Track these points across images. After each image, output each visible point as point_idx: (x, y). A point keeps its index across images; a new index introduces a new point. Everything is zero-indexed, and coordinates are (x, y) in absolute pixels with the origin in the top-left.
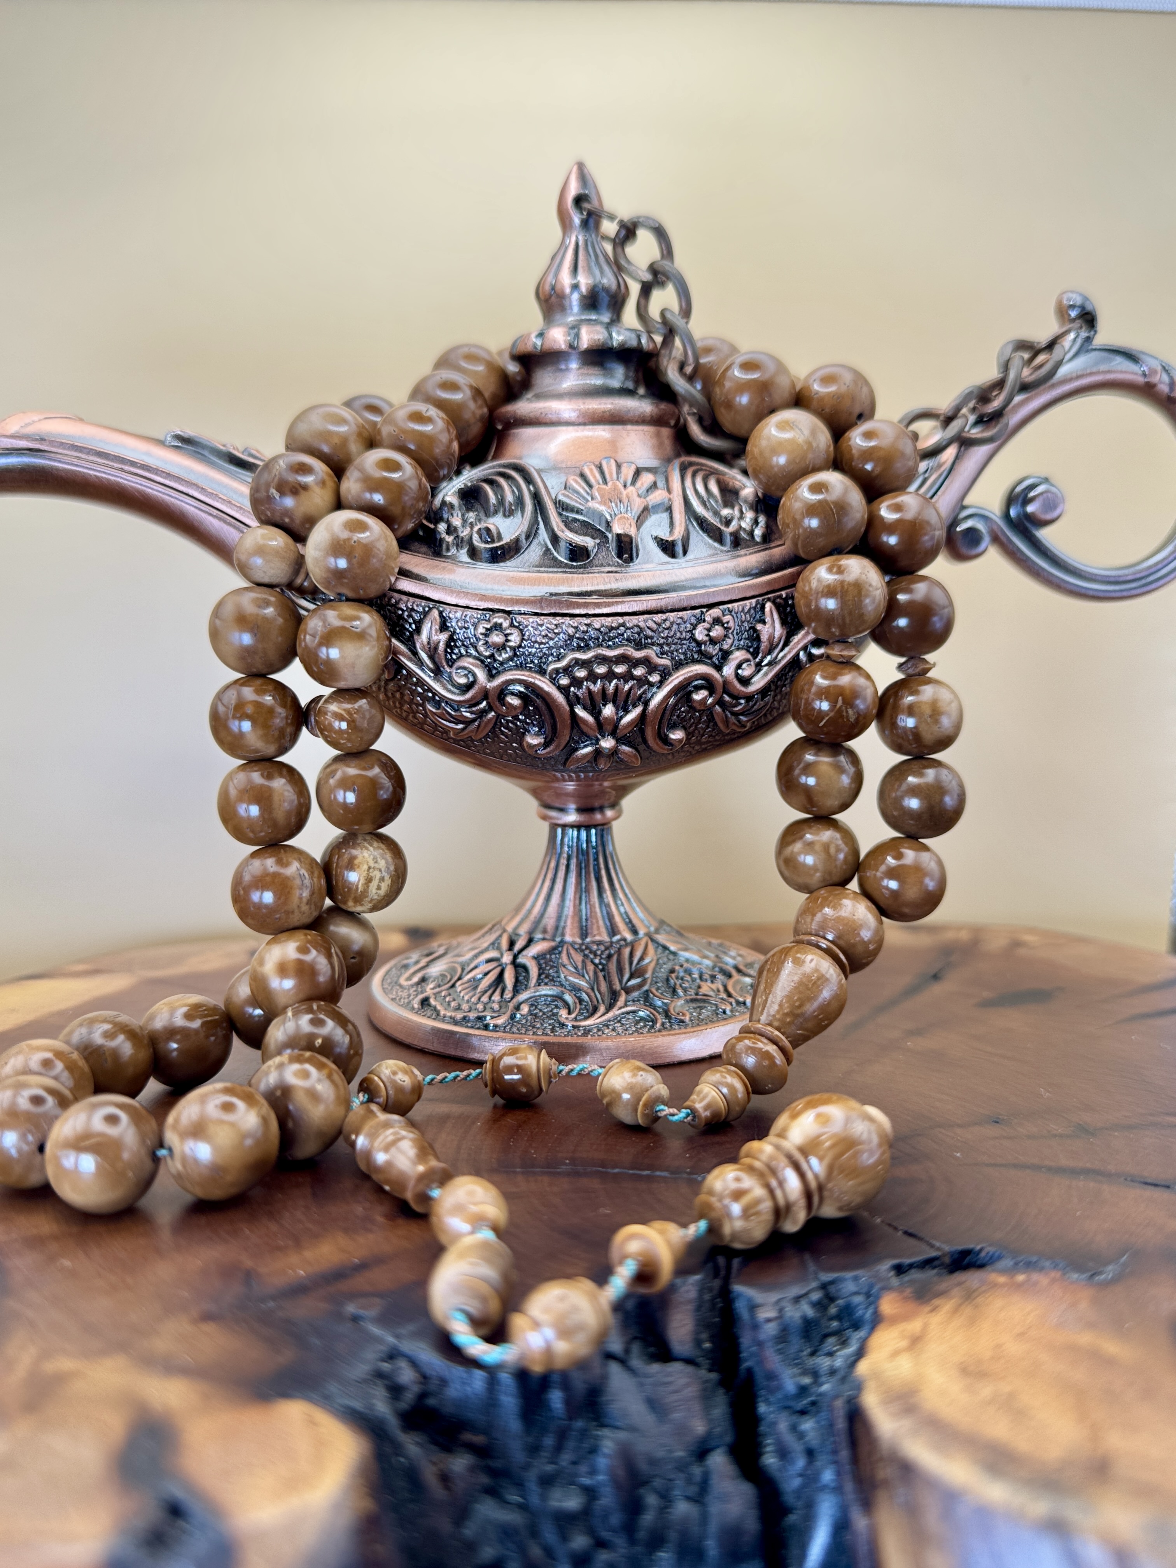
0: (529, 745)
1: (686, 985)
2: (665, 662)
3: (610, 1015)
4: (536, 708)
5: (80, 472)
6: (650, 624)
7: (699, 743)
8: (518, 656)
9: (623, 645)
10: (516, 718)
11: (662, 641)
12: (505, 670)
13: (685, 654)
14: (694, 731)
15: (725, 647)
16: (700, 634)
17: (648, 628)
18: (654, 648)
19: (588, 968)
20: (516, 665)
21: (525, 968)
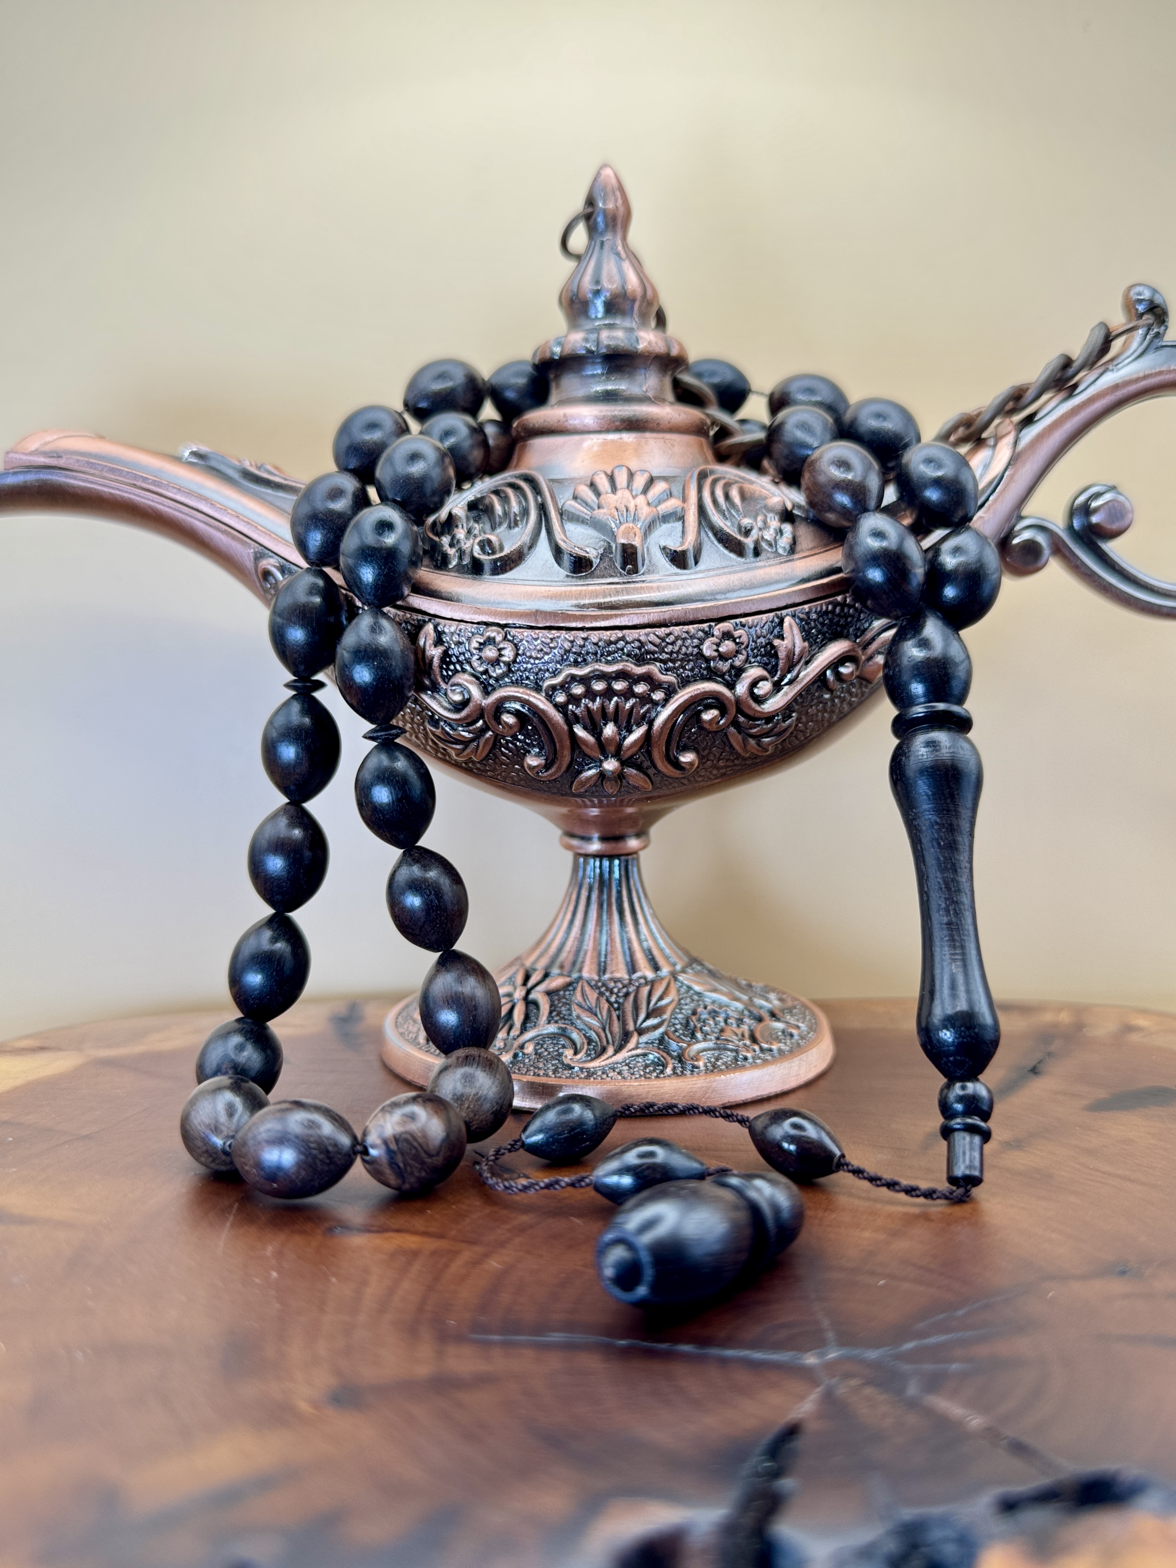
0: (530, 767)
1: (706, 1028)
2: (670, 678)
3: (620, 1057)
4: (534, 727)
5: (95, 489)
6: (652, 638)
7: (715, 767)
8: (513, 672)
9: (622, 661)
10: (514, 737)
11: (665, 656)
12: (500, 686)
13: (692, 670)
14: (709, 754)
15: (737, 663)
16: (708, 649)
17: (650, 642)
18: (658, 664)
19: (601, 1006)
20: (512, 682)
21: (535, 1004)
